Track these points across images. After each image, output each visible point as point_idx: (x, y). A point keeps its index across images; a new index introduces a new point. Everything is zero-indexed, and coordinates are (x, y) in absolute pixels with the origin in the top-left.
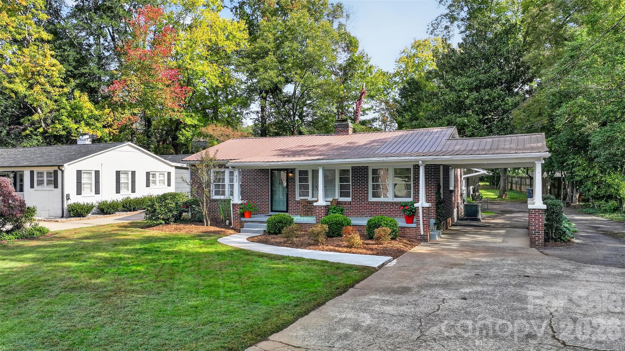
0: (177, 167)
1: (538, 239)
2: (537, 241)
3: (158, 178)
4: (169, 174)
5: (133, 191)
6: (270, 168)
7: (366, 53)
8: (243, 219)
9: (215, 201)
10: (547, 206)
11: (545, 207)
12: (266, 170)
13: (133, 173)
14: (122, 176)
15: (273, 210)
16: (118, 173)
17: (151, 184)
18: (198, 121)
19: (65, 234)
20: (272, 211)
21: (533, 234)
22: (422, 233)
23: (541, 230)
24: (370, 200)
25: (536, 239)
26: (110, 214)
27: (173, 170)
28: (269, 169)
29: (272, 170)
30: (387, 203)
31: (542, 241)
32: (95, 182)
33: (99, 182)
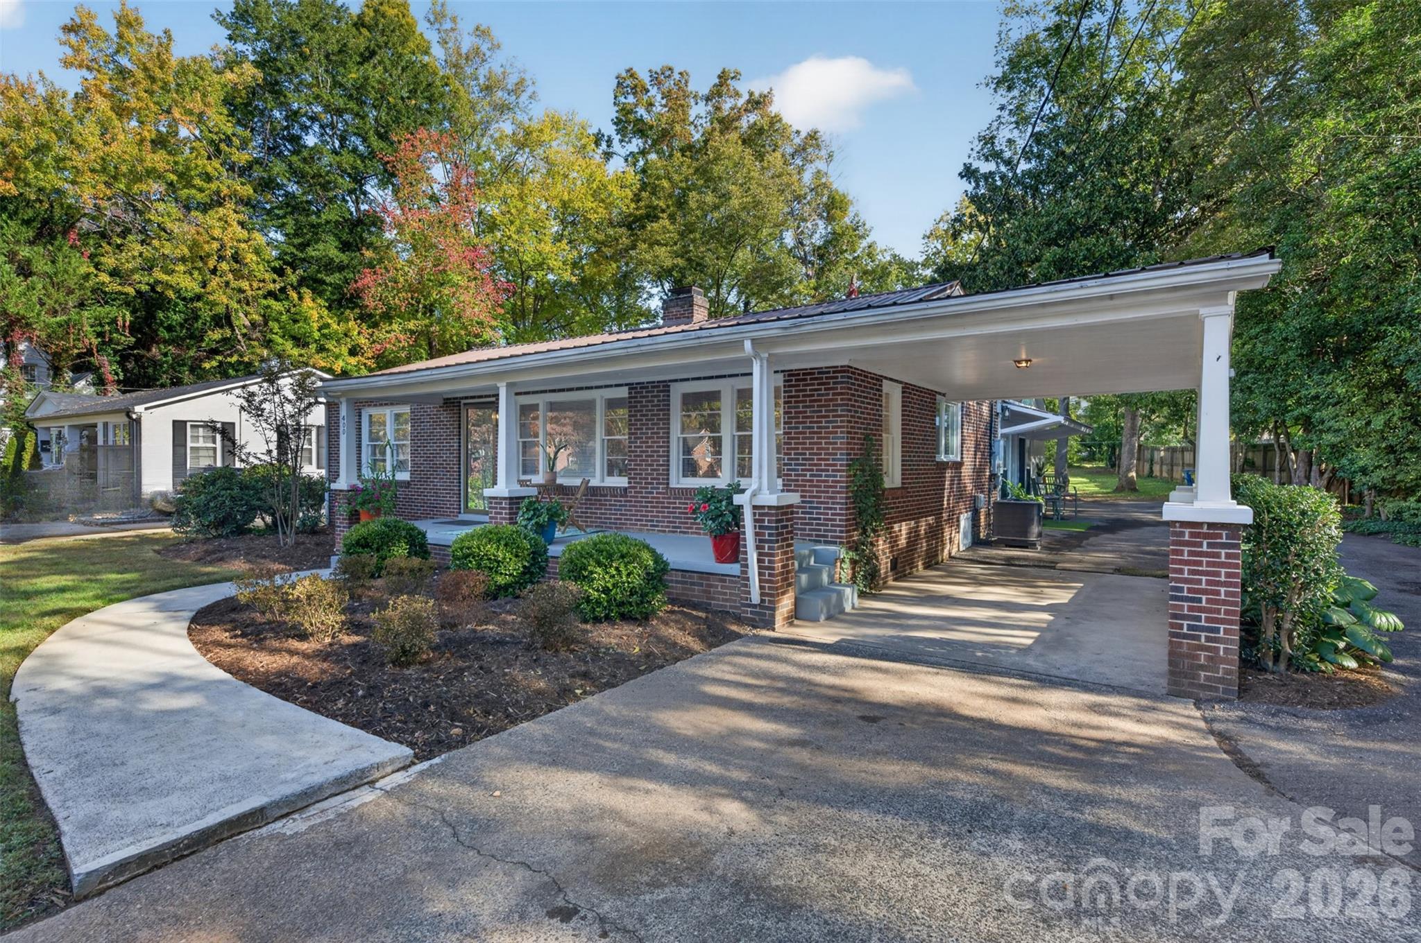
1: (1209, 658)
2: (1202, 667)
7: (861, 221)
10: (1257, 514)
11: (1243, 514)
21: (1185, 636)
22: (755, 597)
23: (1222, 621)
24: (673, 484)
25: (1198, 657)
31: (1227, 672)
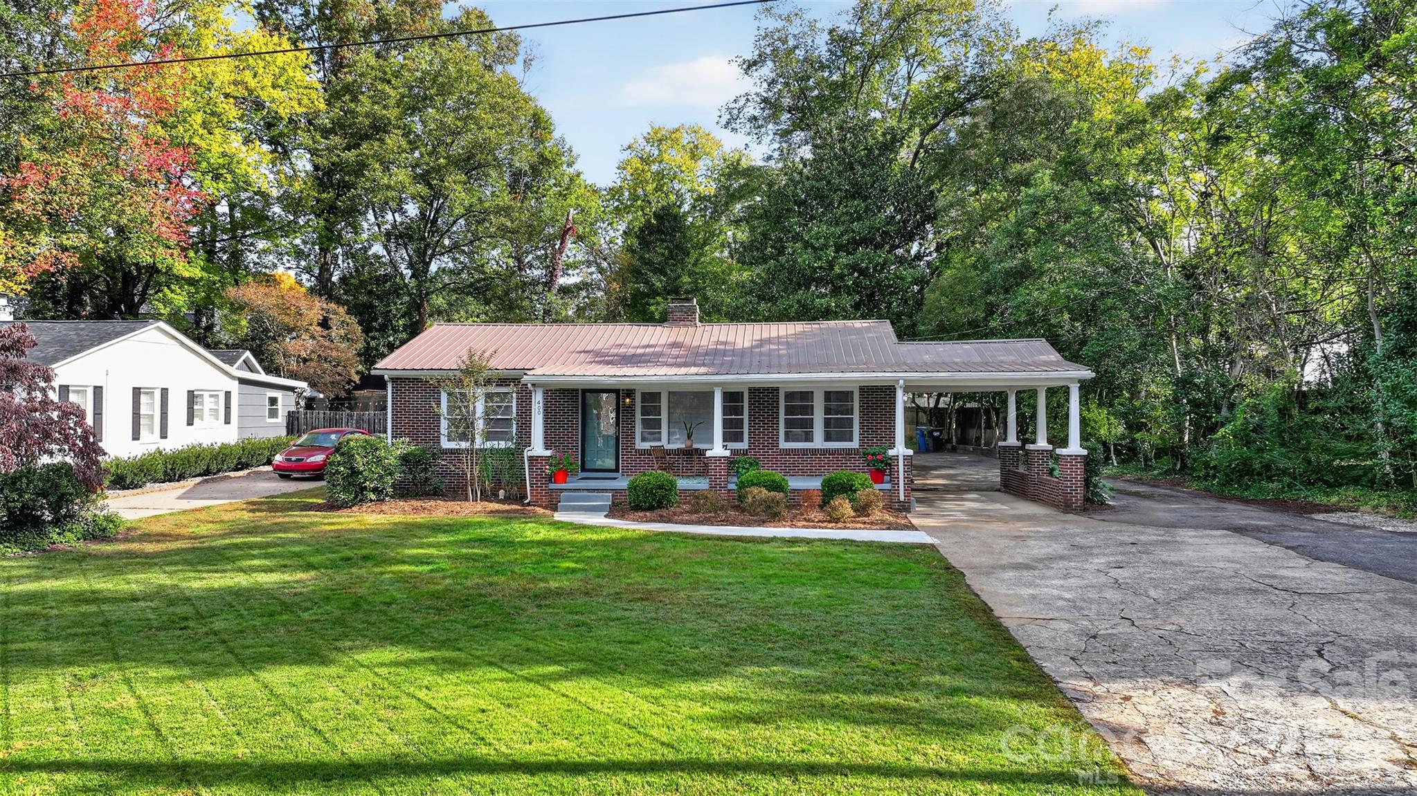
0: (243, 381)
1: (1075, 500)
2: (1074, 503)
3: (207, 404)
4: (228, 394)
5: (164, 435)
6: (580, 387)
7: (567, 146)
8: (552, 486)
9: (452, 453)
10: (1087, 451)
11: (1085, 452)
12: (573, 390)
13: (164, 392)
14: (143, 399)
15: (587, 467)
16: (137, 392)
17: (196, 420)
18: (203, 269)
19: (157, 528)
20: (583, 470)
22: (902, 498)
23: (1079, 487)
24: (781, 447)
25: (1072, 500)
26: (136, 487)
27: (234, 387)
28: (577, 390)
29: (585, 391)
30: (814, 452)
31: (1080, 503)
32: (95, 414)
33: (101, 414)
